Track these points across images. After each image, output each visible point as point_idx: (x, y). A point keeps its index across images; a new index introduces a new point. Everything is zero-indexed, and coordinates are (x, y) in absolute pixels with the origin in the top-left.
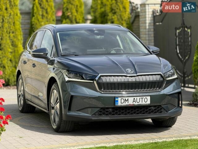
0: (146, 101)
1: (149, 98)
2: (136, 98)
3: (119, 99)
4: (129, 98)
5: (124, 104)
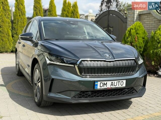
4: (108, 82)
5: (103, 87)
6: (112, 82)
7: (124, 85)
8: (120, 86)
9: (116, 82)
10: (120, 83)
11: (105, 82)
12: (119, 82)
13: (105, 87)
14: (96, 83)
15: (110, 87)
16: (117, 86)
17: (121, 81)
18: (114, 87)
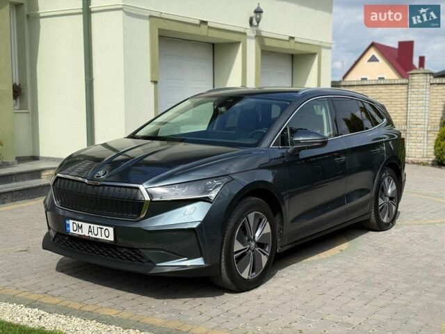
0: (107, 235)
1: (111, 230)
2: (92, 225)
3: (71, 222)
4: (83, 224)
5: (77, 232)
6: (90, 227)
7: (111, 238)
8: (104, 238)
9: (96, 226)
10: (103, 230)
11: (80, 223)
12: (101, 228)
13: (80, 233)
14: (67, 222)
15: (87, 235)
16: (99, 237)
17: (105, 228)
18: (94, 236)
